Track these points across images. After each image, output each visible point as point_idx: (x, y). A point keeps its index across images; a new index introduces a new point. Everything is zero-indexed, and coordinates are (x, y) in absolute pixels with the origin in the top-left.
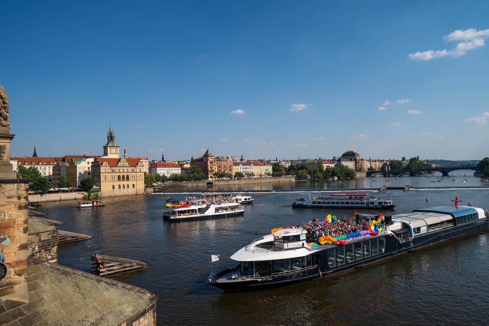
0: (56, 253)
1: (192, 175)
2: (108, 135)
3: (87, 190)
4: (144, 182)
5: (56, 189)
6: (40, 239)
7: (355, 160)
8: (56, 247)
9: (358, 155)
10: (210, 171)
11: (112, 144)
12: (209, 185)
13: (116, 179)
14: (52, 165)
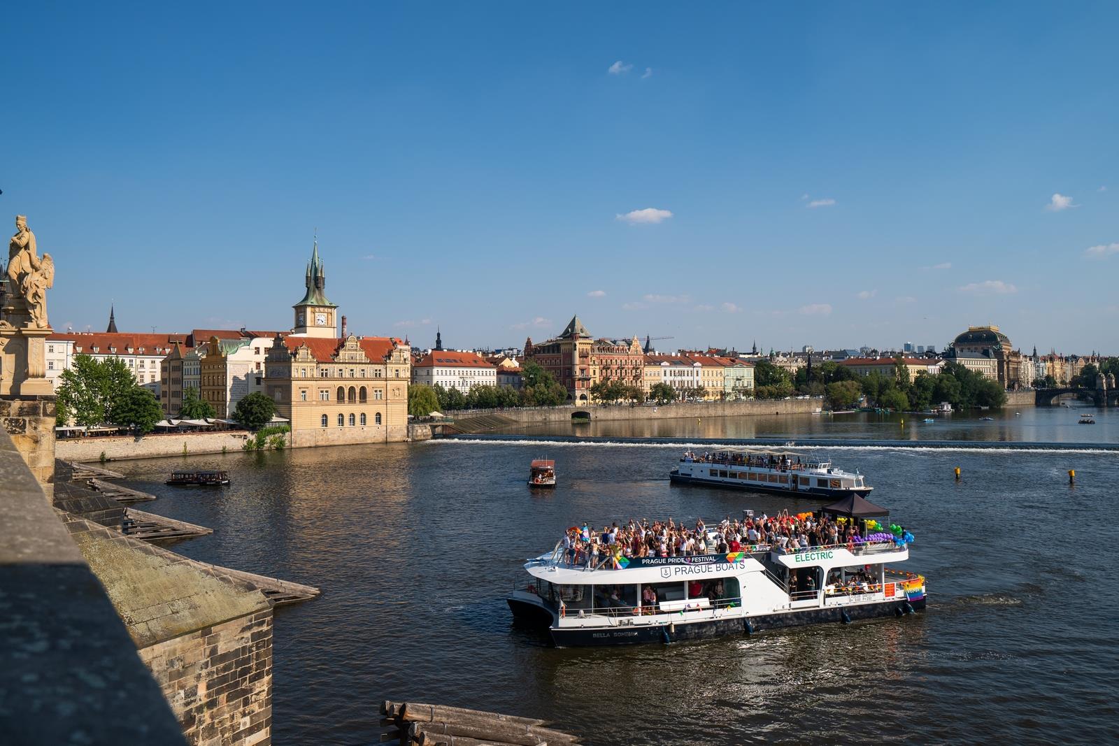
0: (266, 706)
1: (530, 390)
2: (307, 274)
3: (256, 426)
4: (406, 406)
5: (173, 421)
6: (214, 651)
7: (999, 354)
8: (266, 679)
9: (1005, 339)
10: (579, 380)
11: (317, 300)
12: (577, 420)
13: (333, 396)
14: (160, 355)
